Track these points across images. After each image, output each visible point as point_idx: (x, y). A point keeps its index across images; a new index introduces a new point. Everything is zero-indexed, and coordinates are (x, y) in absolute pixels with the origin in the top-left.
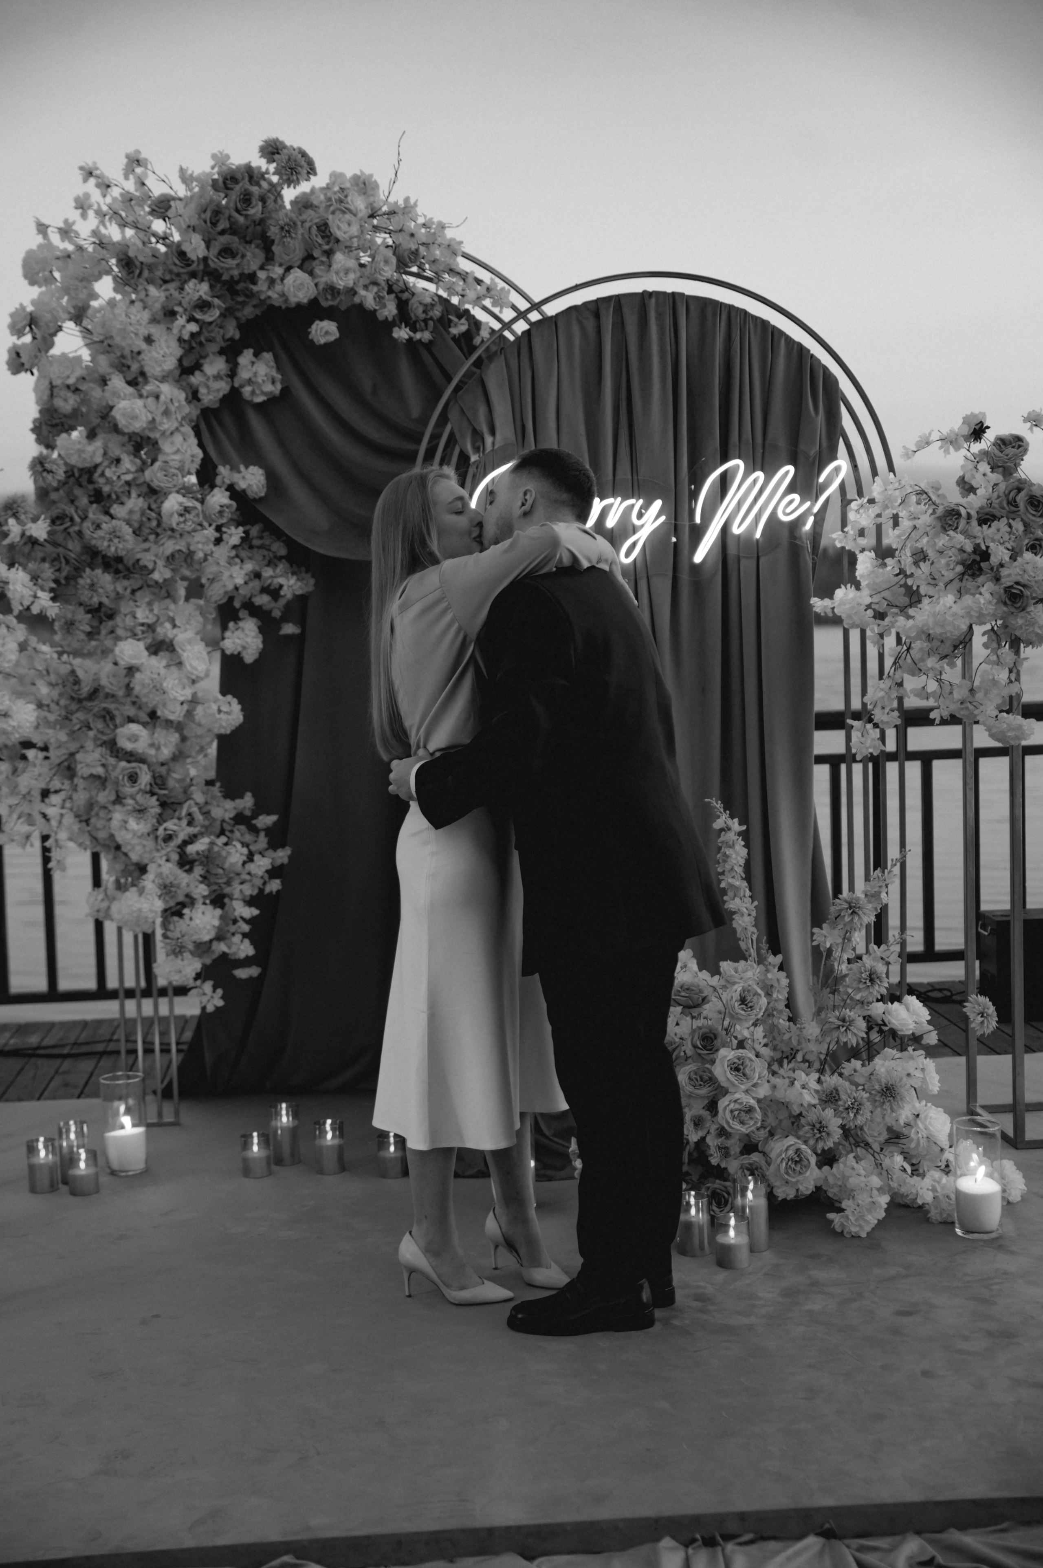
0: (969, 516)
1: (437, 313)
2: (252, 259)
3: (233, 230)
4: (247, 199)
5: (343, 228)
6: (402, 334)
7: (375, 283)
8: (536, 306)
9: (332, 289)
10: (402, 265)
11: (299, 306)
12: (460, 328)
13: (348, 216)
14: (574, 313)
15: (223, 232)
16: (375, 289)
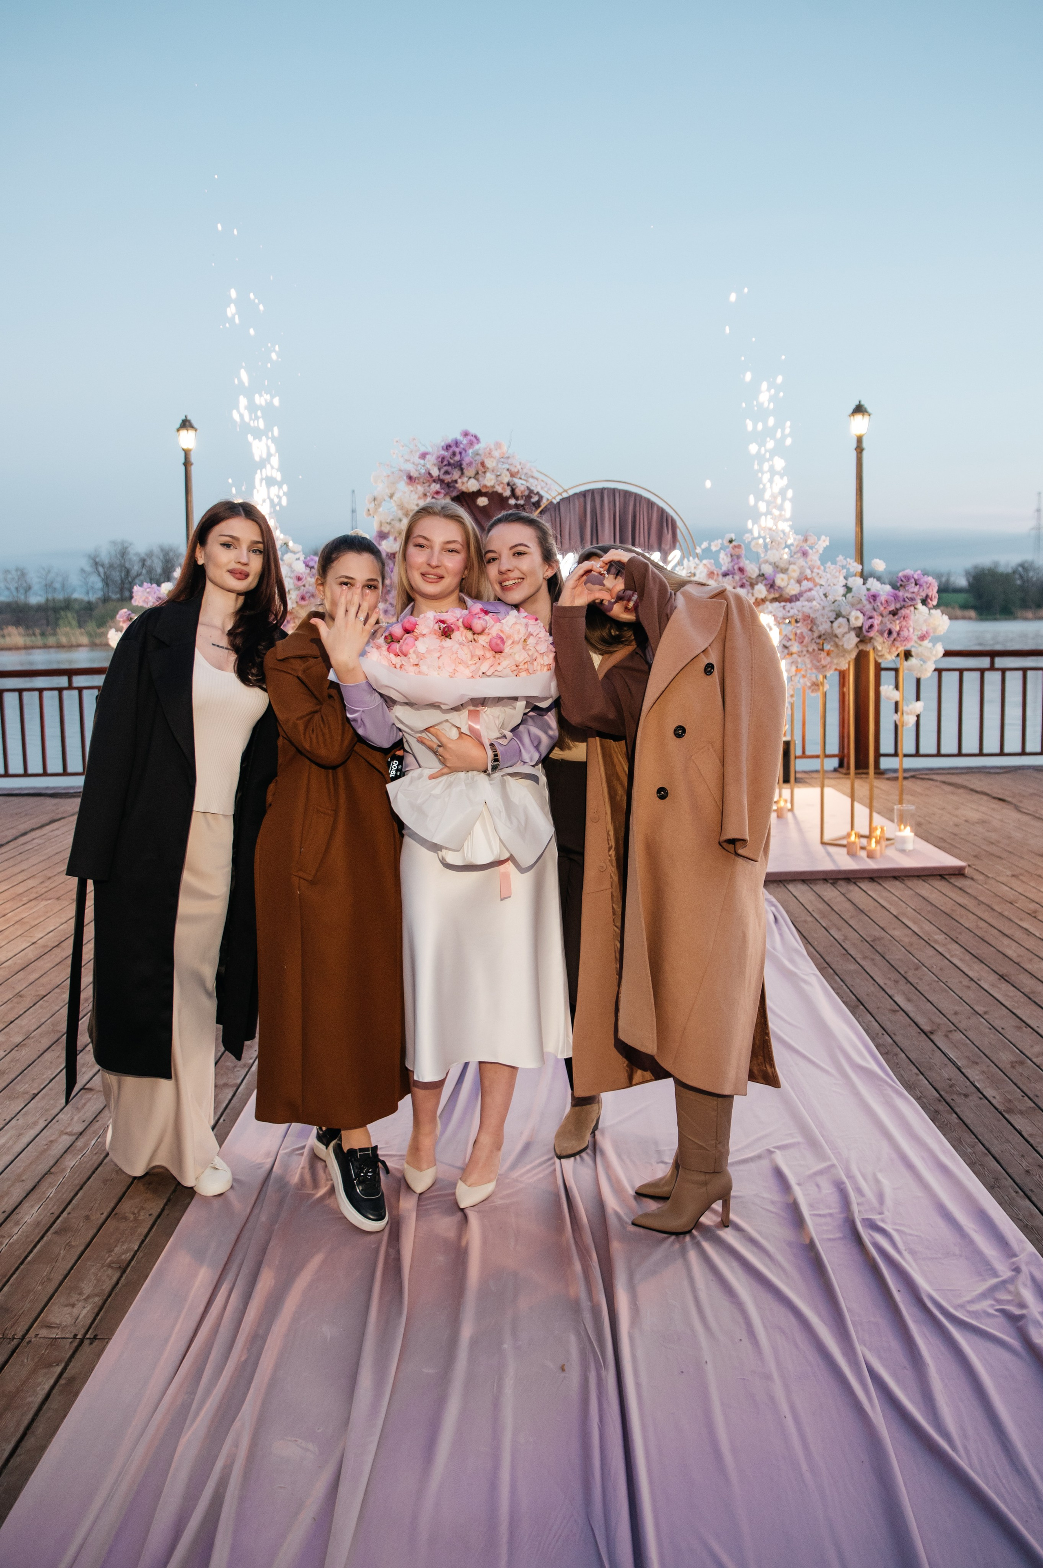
0: (718, 574)
1: (526, 493)
2: (456, 474)
3: (449, 464)
4: (454, 454)
5: (490, 463)
6: (512, 502)
7: (502, 483)
8: (565, 491)
9: (485, 486)
10: (512, 475)
11: (473, 492)
12: (535, 499)
13: (492, 459)
14: (576, 497)
15: (445, 465)
16: (502, 485)
